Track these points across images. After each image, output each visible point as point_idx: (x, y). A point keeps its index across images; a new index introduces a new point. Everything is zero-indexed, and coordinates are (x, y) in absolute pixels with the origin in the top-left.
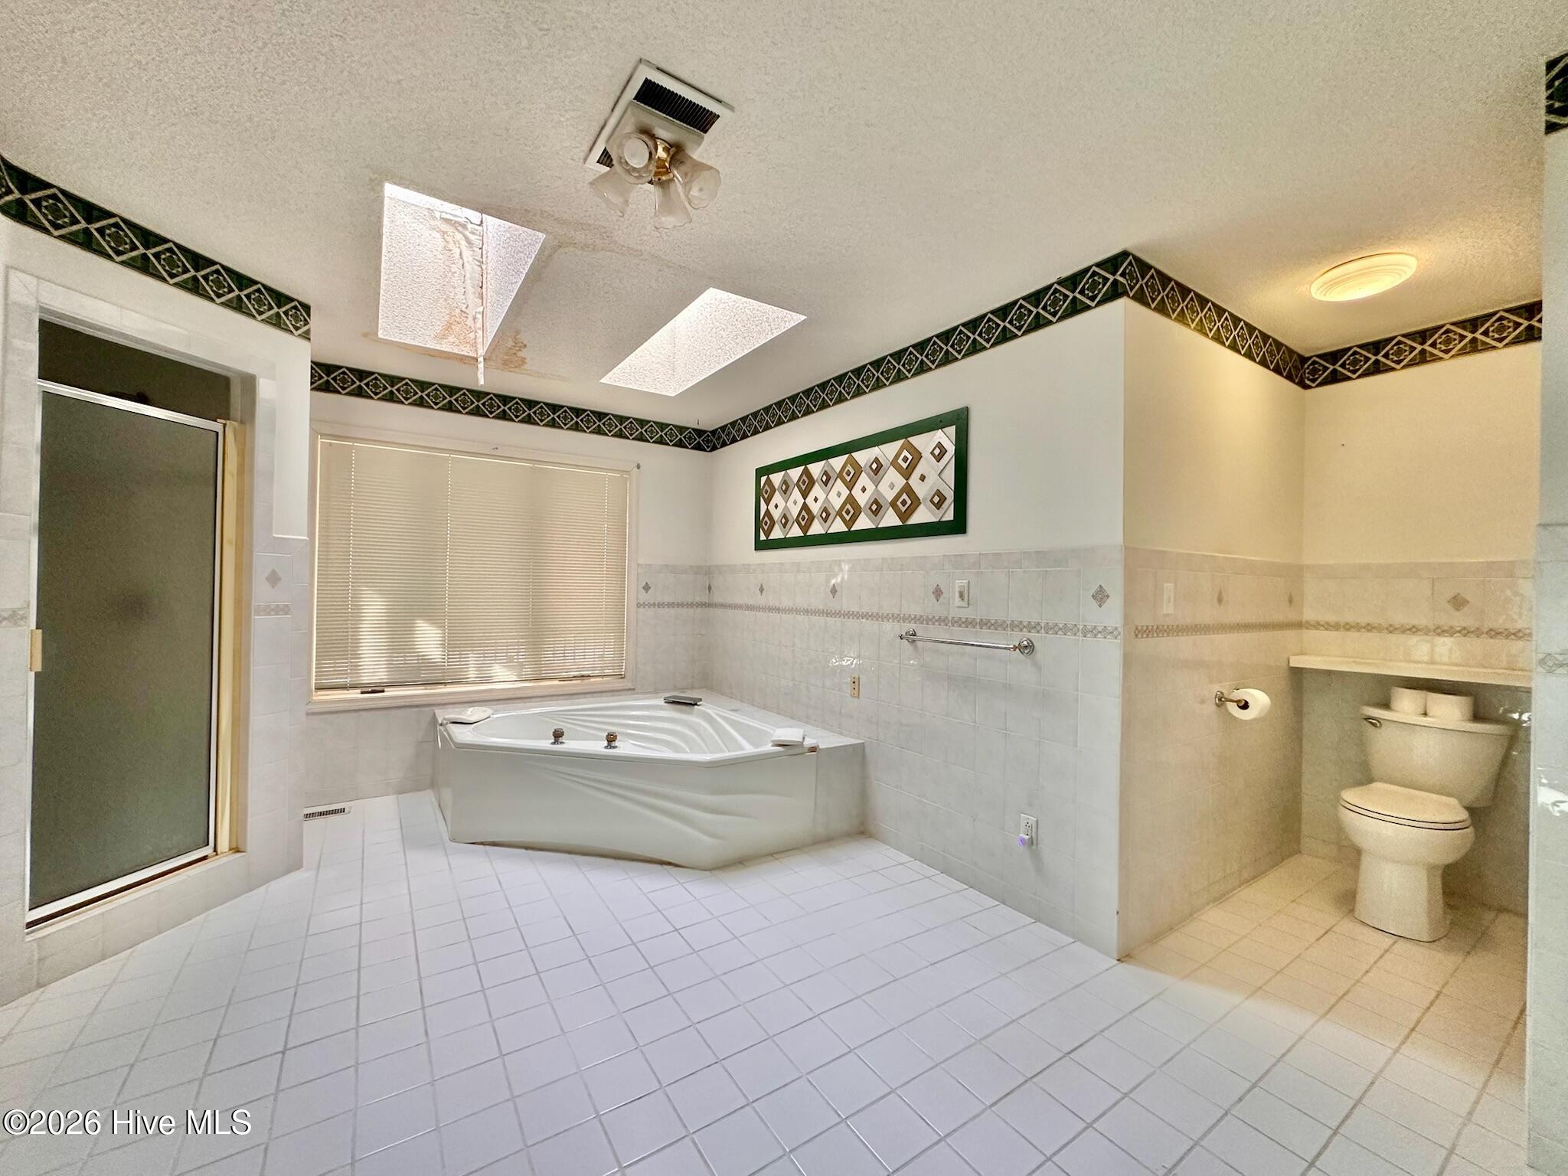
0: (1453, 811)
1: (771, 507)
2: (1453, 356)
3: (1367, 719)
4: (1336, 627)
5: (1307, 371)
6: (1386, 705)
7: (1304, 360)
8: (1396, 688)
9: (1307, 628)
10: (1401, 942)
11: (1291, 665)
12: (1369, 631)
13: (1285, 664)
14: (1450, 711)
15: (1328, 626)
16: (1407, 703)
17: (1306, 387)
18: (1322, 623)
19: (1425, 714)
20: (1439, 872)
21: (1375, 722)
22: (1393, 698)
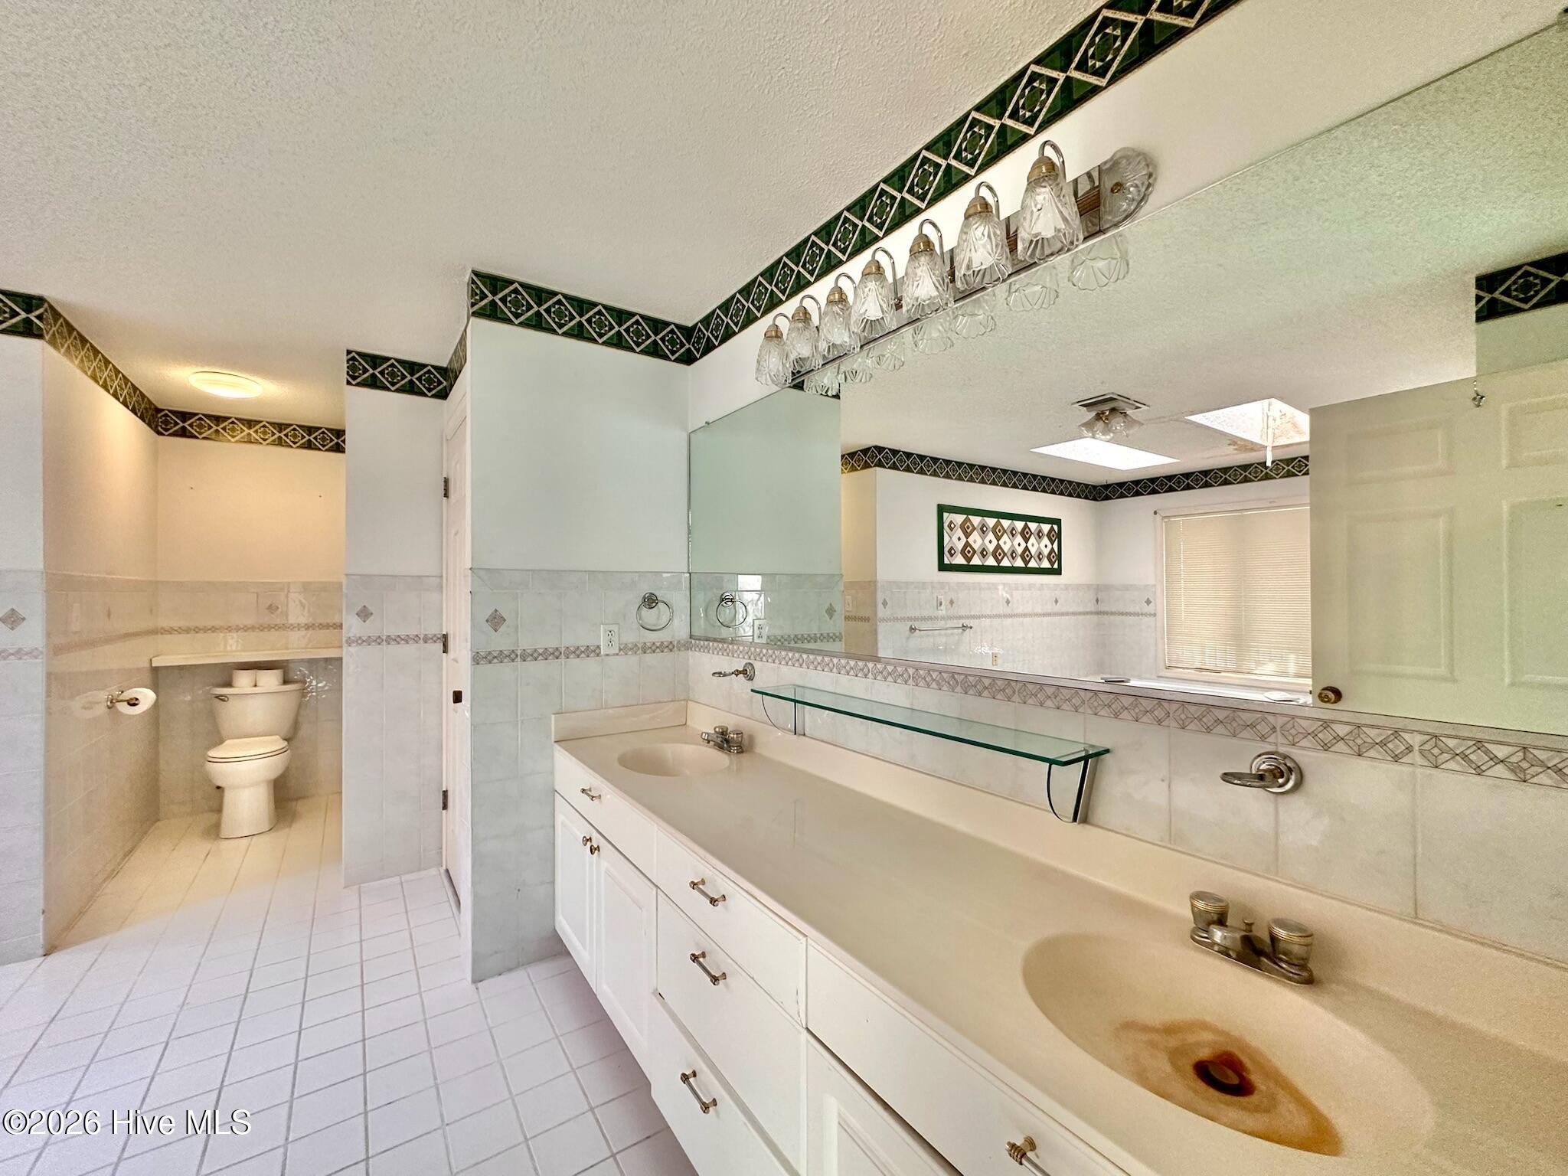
0: (276, 743)
1: (1050, 546)
2: (268, 444)
3: (217, 697)
4: (188, 630)
5: (160, 420)
6: (229, 685)
7: (158, 410)
8: (237, 671)
9: (162, 634)
10: (254, 837)
11: (153, 665)
12: (213, 632)
13: (147, 665)
14: (270, 680)
15: (180, 631)
16: (243, 680)
17: (159, 433)
18: (176, 629)
19: (256, 686)
20: (272, 782)
21: (221, 698)
22: (234, 676)
